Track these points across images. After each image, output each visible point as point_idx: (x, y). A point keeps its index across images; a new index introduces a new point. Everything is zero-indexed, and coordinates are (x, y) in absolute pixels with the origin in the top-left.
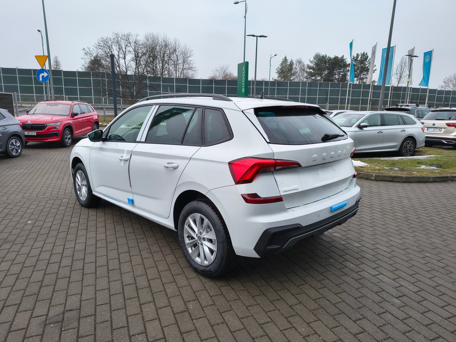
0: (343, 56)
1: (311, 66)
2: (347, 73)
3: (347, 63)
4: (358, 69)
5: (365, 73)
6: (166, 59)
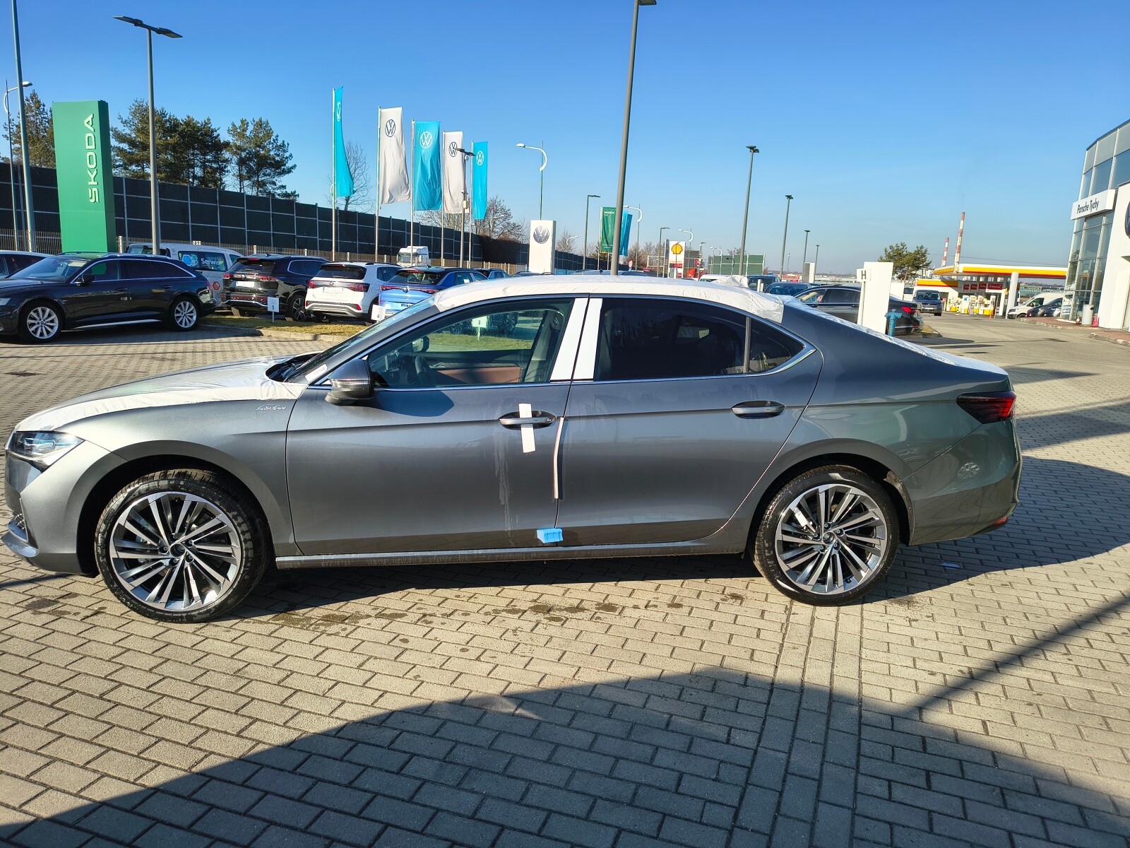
0: (209, 120)
1: (124, 133)
2: (225, 167)
3: (222, 141)
4: (250, 159)
5: (269, 171)
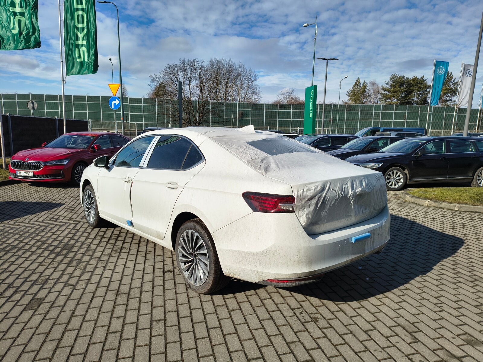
0: (423, 76)
1: (386, 87)
2: (428, 95)
5: (449, 95)
6: (230, 84)
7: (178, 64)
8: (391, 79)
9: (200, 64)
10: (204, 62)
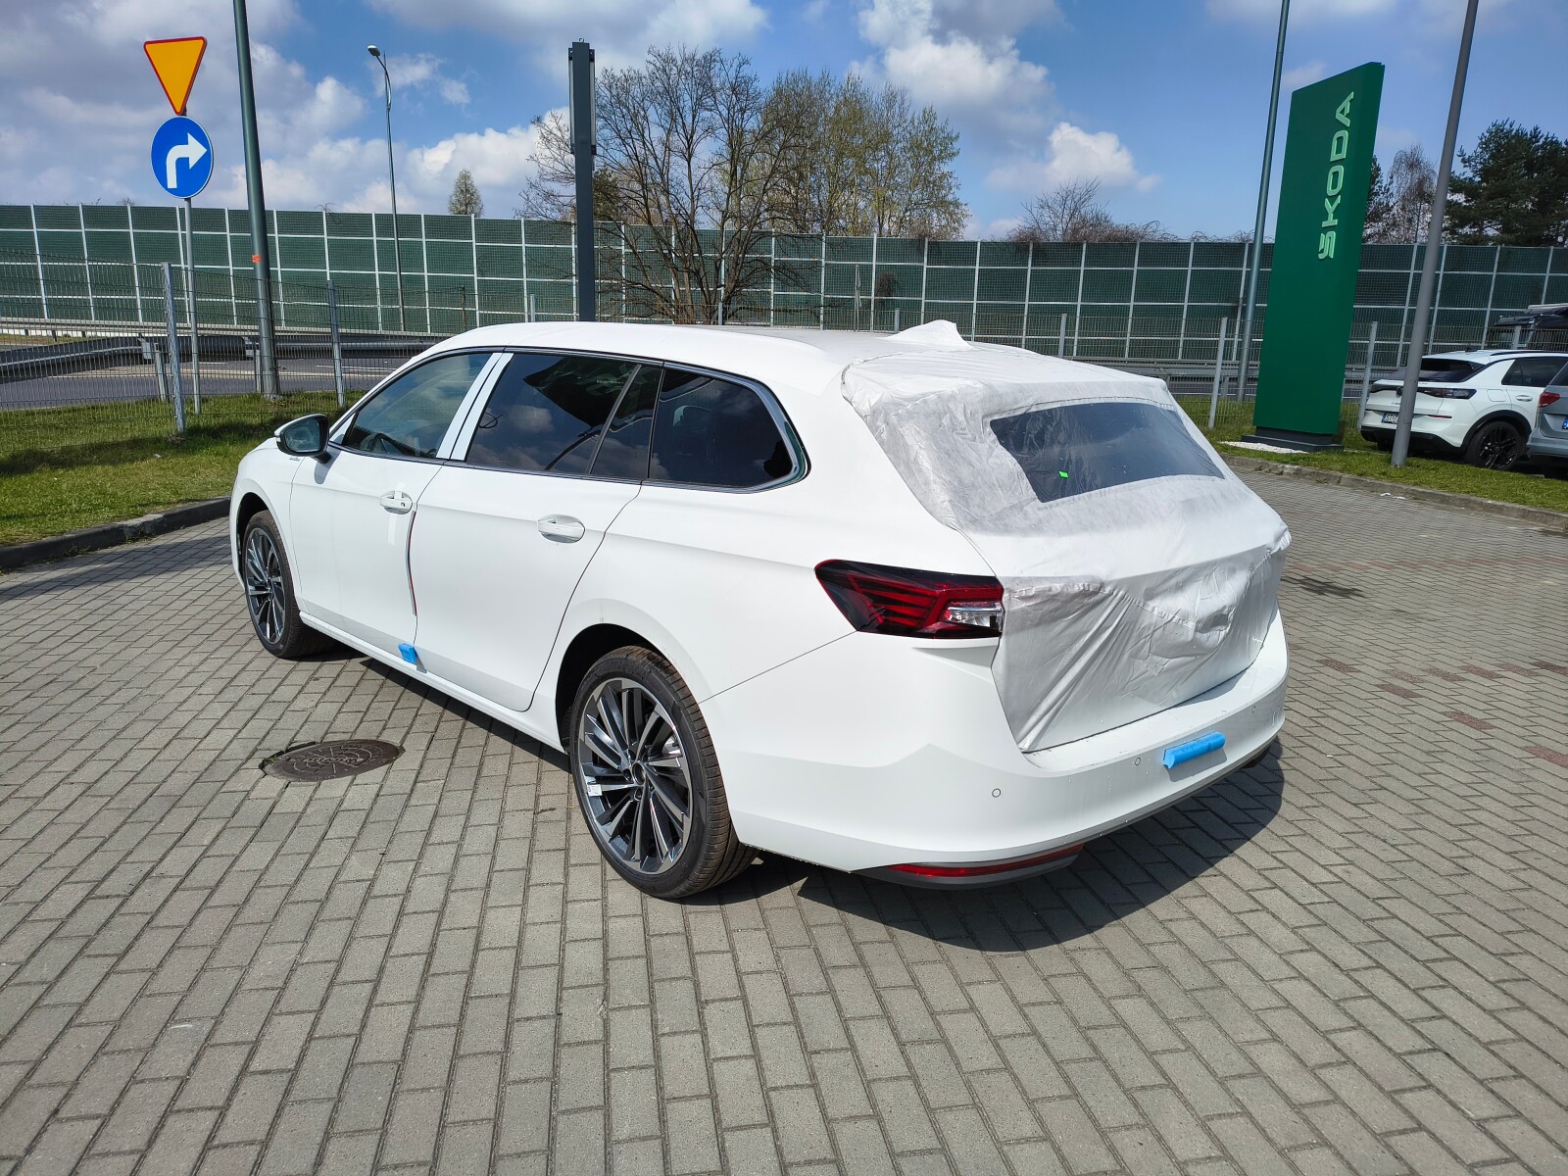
1: (1462, 178)
7: (644, 73)
8: (1485, 144)
9: (732, 73)
10: (746, 62)
